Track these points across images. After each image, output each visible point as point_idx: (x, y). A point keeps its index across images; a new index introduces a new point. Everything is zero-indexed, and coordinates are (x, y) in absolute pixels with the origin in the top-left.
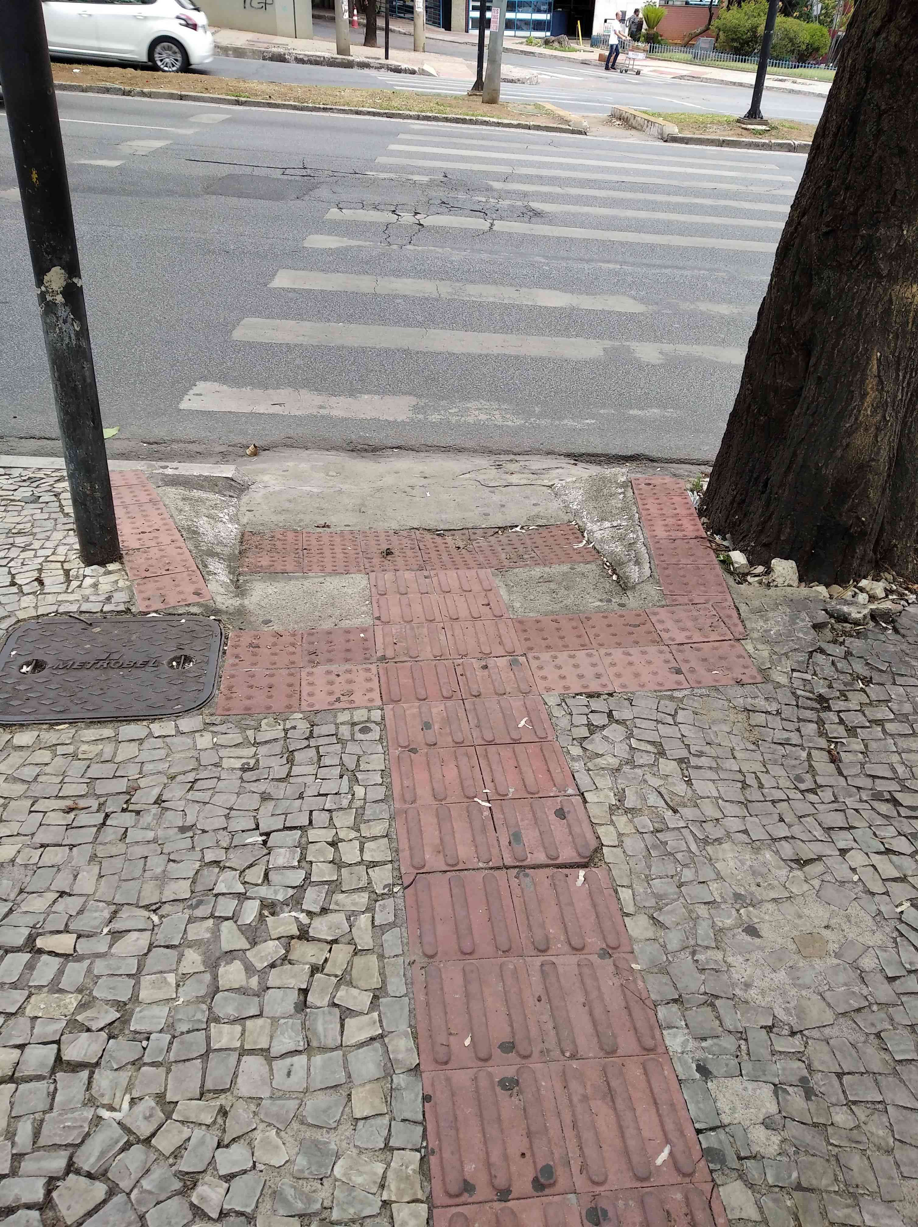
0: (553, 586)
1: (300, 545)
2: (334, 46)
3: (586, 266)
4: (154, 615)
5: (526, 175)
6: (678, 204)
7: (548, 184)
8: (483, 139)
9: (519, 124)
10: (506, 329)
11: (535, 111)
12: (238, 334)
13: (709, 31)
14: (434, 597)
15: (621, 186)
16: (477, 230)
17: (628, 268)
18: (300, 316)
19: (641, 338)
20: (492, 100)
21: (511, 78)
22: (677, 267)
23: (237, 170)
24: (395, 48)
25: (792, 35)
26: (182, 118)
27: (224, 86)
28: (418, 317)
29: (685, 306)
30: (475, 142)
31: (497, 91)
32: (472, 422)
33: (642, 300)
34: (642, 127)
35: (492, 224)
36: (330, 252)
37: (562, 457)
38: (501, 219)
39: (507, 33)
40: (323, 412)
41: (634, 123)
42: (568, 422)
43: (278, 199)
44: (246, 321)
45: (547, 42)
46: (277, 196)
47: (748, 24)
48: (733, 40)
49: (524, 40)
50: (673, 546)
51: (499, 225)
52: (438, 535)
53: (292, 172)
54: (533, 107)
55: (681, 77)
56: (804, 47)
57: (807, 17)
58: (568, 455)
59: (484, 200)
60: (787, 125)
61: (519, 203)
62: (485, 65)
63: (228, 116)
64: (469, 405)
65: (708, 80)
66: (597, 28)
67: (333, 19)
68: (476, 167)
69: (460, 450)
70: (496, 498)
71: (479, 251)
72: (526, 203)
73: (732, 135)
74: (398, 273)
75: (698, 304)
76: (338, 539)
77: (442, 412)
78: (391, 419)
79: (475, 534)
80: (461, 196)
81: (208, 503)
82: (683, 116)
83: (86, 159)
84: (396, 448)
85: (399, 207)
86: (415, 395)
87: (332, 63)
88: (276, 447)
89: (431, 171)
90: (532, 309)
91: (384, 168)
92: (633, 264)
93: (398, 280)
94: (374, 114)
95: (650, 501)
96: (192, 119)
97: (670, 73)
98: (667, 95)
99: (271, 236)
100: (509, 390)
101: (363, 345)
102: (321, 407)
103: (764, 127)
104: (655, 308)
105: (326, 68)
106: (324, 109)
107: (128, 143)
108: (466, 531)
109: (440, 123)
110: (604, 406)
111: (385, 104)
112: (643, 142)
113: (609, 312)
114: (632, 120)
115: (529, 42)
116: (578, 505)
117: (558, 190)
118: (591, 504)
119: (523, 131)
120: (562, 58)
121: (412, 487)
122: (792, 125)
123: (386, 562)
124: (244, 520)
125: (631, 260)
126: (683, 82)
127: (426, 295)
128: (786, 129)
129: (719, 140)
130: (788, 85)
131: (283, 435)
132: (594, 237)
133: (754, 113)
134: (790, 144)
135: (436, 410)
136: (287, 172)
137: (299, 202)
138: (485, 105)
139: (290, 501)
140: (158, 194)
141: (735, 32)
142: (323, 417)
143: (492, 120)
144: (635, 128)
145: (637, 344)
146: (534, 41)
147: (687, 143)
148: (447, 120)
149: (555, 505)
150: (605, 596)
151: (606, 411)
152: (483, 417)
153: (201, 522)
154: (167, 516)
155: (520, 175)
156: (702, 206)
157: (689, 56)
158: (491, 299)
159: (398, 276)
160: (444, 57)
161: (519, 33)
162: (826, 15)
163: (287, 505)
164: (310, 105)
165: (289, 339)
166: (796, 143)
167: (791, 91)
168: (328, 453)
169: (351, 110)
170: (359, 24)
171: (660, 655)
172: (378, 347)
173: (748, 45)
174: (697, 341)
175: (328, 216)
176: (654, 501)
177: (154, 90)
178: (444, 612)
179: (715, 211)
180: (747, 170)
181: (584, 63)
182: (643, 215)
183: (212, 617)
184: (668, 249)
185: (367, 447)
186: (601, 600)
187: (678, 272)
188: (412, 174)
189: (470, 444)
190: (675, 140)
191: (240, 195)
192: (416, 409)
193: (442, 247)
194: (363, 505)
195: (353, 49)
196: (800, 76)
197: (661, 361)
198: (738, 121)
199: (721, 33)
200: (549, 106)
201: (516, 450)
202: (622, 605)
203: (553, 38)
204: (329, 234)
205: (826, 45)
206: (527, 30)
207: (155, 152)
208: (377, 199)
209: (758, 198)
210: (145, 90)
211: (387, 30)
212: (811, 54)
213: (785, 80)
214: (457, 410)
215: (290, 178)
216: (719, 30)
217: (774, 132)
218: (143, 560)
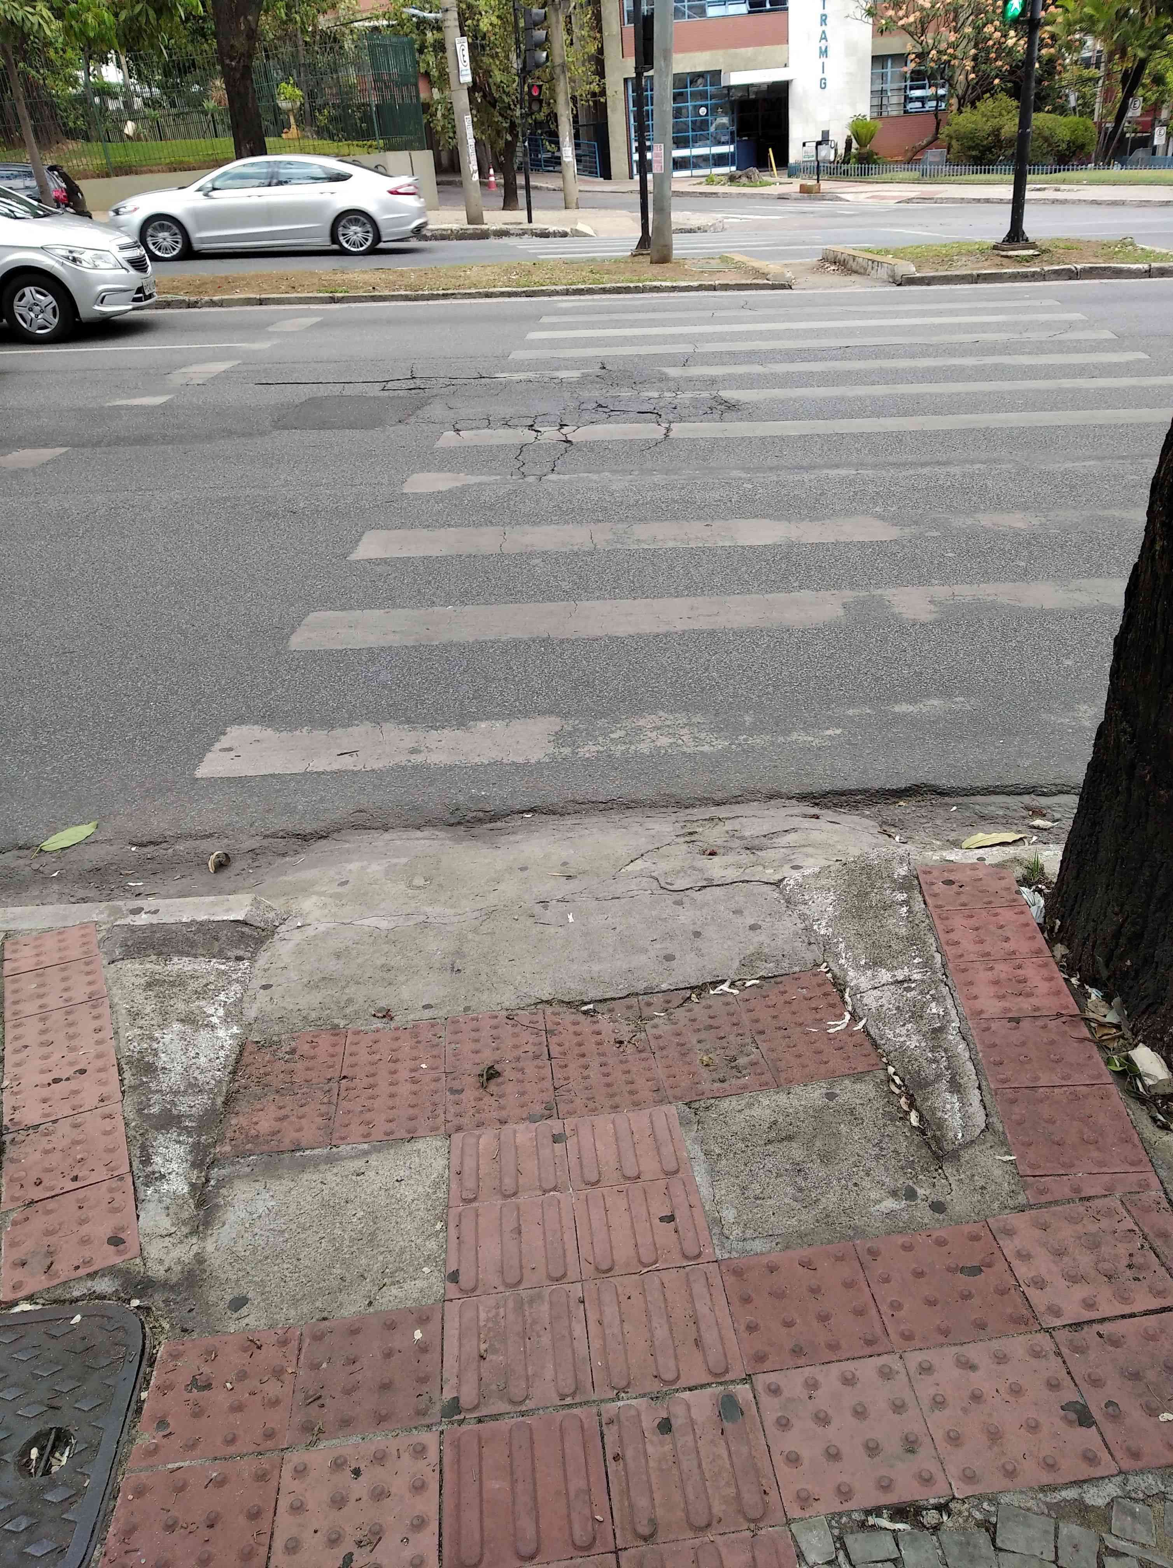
0: (797, 1151)
1: (338, 1067)
2: (462, 215)
3: (806, 477)
4: (26, 1307)
5: (713, 353)
6: (928, 370)
7: (746, 363)
8: (654, 311)
9: (700, 285)
10: (693, 589)
11: (722, 266)
12: (298, 641)
13: (938, 142)
14: (568, 1199)
15: (845, 352)
16: (647, 441)
17: (869, 473)
18: (391, 601)
19: (898, 581)
20: (664, 258)
21: (688, 227)
22: (938, 463)
23: (322, 391)
24: (539, 208)
25: (1047, 133)
26: (258, 329)
27: (316, 281)
28: (563, 584)
29: (959, 522)
30: (641, 316)
31: (668, 247)
32: (646, 751)
33: (895, 520)
34: (865, 269)
35: (668, 430)
36: (439, 496)
37: (794, 801)
38: (681, 420)
39: (677, 174)
40: (418, 759)
41: (854, 266)
42: (798, 737)
43: (373, 427)
44: (312, 617)
45: (732, 179)
46: (373, 422)
47: (988, 127)
48: (970, 148)
49: (703, 179)
50: (1016, 1037)
51: (679, 430)
52: (585, 1013)
53: (396, 385)
54: (719, 261)
55: (909, 201)
56: (1064, 146)
57: (1062, 110)
58: (803, 798)
59: (656, 395)
60: (1062, 246)
61: (705, 394)
62: (651, 216)
63: (319, 319)
64: (641, 722)
65: (942, 200)
66: (795, 154)
67: (461, 183)
68: (644, 350)
69: (629, 805)
70: (686, 917)
71: (651, 471)
72: (714, 393)
73: (989, 267)
74: (536, 519)
75: (978, 516)
76: (406, 1045)
77: (600, 739)
78: (520, 760)
79: (649, 1004)
80: (625, 393)
81: (193, 985)
82: (919, 250)
83: (122, 398)
84: (528, 812)
85: (539, 419)
86: (558, 715)
87: (461, 236)
88: (339, 830)
89: (585, 362)
90: (729, 552)
91: (520, 366)
92: (875, 466)
93: (536, 529)
94: (510, 295)
95: (958, 921)
96: (270, 329)
97: (893, 198)
98: (892, 225)
99: (357, 482)
100: (703, 689)
101: (482, 639)
102: (414, 751)
103: (1031, 252)
104: (914, 529)
105: (455, 242)
106: (443, 295)
107: (183, 370)
108: (633, 1001)
109: (596, 297)
110: (852, 703)
111: (523, 280)
112: (869, 290)
113: (847, 544)
114: (851, 262)
115: (710, 181)
116: (828, 926)
117: (757, 369)
118: (853, 927)
119: (706, 293)
120: (753, 196)
121: (544, 903)
122: (1069, 244)
123: (487, 1099)
124: (251, 1013)
125: (870, 459)
126: (910, 206)
127: (576, 548)
128: (1061, 251)
129: (971, 275)
130: (1050, 194)
131: (351, 807)
132: (816, 432)
133: (1016, 235)
134: (1069, 270)
135: (590, 736)
136: (390, 385)
137: (402, 427)
138: (654, 266)
139: (338, 956)
140: (209, 437)
141: (972, 138)
142: (415, 767)
143: (664, 284)
144: (856, 272)
145: (894, 591)
146: (716, 179)
147: (928, 284)
148: (604, 291)
149: (789, 925)
150: (902, 1182)
151: (857, 711)
152: (664, 741)
153: (167, 1038)
154: (108, 1033)
155: (704, 355)
156: (962, 369)
157: (916, 174)
158: (671, 544)
159: (534, 523)
160: (603, 212)
161: (697, 172)
162: (1084, 105)
163: (332, 966)
164: (426, 293)
165: (373, 640)
166: (1079, 267)
167: (1054, 201)
168: (419, 834)
169: (480, 293)
170: (497, 185)
171: (1034, 1362)
172: (503, 638)
173: (991, 152)
174: (986, 576)
175: (440, 444)
176: (965, 922)
177: (226, 297)
178: (585, 1251)
179: (981, 374)
180: (1017, 310)
181: (782, 198)
182: (880, 390)
183: (136, 1303)
184: (924, 437)
185: (481, 814)
186: (894, 1194)
187: (941, 471)
188: (557, 370)
189: (646, 793)
190: (911, 281)
191: (323, 425)
192: (559, 738)
193: (598, 472)
194: (459, 953)
195: (487, 215)
196: (1064, 182)
197: (934, 616)
198: (995, 248)
199: (954, 142)
200: (737, 257)
201: (718, 796)
202: (938, 1207)
203: (740, 173)
204: (440, 470)
205: (1092, 140)
206: (707, 167)
207: (216, 379)
208: (507, 411)
209: (1040, 349)
210: (215, 298)
211: (528, 187)
212: (1074, 153)
213: (1044, 189)
214: (622, 733)
215: (391, 393)
216: (951, 138)
217: (1045, 257)
218: (37, 1156)
